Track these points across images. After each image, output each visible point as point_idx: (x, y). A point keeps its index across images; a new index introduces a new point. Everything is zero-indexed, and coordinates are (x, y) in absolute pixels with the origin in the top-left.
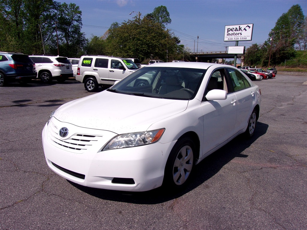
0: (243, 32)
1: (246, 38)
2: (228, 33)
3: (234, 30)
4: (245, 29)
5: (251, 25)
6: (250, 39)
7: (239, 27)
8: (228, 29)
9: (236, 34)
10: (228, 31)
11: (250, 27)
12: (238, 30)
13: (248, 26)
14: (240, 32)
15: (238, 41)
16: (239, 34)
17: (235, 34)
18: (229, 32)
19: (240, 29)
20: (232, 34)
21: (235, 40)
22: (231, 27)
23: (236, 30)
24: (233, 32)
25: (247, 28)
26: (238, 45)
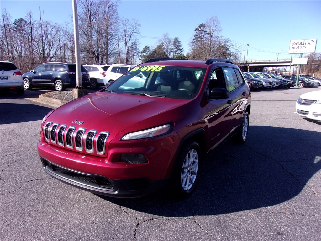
0: (307, 45)
1: (310, 51)
2: (293, 47)
3: (299, 44)
4: (309, 43)
5: (315, 40)
6: (313, 52)
7: (304, 41)
8: (293, 43)
9: (301, 48)
10: (293, 45)
11: (313, 41)
12: (303, 44)
13: (312, 41)
14: (305, 45)
15: (302, 54)
16: (304, 47)
17: (299, 48)
19: (305, 43)
20: (297, 48)
21: (300, 53)
22: (296, 42)
23: (301, 44)
24: (298, 46)
25: (311, 43)
26: (302, 57)
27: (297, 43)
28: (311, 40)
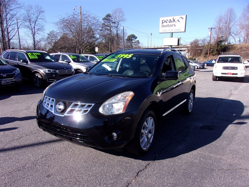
0: (177, 23)
1: (180, 30)
2: (162, 25)
3: (168, 21)
4: (178, 21)
5: (184, 17)
6: (184, 31)
7: (173, 18)
8: (162, 21)
10: (162, 23)
11: (182, 18)
14: (174, 23)
15: (172, 33)
16: (173, 26)
17: (169, 26)
18: (164, 24)
19: (174, 20)
20: (166, 26)
21: (170, 32)
22: (165, 19)
23: (170, 22)
24: (167, 24)
25: (180, 20)
26: (172, 37)
27: (167, 21)
28: (180, 16)
